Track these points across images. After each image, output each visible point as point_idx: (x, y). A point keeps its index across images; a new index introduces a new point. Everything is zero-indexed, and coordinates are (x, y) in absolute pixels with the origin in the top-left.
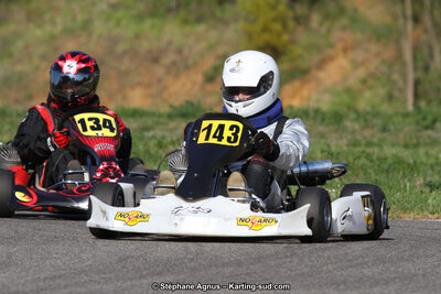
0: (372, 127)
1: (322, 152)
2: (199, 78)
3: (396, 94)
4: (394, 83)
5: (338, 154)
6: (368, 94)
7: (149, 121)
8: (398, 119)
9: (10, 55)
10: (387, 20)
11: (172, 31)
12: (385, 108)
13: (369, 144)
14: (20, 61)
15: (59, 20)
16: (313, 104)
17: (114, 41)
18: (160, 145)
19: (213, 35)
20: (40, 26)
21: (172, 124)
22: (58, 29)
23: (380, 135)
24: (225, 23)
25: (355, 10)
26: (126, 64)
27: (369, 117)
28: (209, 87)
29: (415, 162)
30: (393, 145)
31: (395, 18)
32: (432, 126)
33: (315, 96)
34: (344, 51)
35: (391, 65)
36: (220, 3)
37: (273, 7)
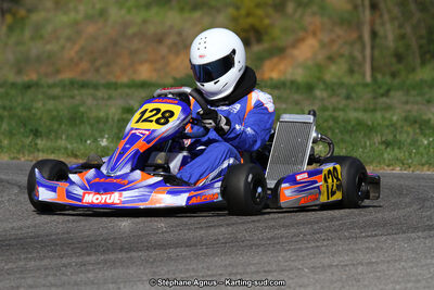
0: (338, 96)
3: (356, 68)
4: (352, 58)
6: (333, 68)
8: (359, 89)
9: (41, 37)
10: (348, 7)
12: (347, 80)
13: (334, 110)
15: (82, 8)
16: (289, 77)
17: (126, 25)
22: (80, 17)
23: (344, 102)
24: (218, 10)
26: (136, 44)
27: (335, 87)
29: (373, 124)
30: (355, 110)
31: (356, 7)
32: (386, 94)
33: (290, 70)
34: (314, 34)
35: (352, 44)
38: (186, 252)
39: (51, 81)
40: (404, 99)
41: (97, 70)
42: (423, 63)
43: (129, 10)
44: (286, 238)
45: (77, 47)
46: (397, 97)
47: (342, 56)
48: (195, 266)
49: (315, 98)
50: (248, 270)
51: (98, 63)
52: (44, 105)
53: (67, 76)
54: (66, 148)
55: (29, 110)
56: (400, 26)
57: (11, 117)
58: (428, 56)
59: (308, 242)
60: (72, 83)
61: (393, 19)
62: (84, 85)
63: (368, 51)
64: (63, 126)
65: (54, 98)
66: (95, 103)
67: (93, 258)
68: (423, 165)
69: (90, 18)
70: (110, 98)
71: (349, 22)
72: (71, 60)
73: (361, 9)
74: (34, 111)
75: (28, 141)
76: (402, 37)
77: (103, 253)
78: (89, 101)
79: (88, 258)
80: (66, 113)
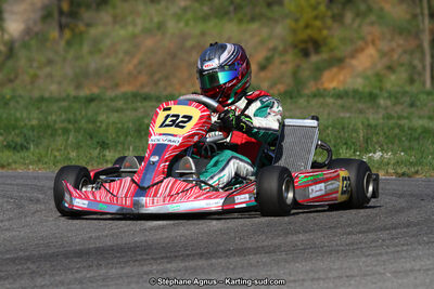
0: (402, 104)
1: (363, 124)
2: (254, 67)
3: (416, 77)
4: (414, 67)
5: (376, 126)
6: (393, 77)
8: (423, 97)
9: (100, 51)
10: (408, 17)
11: (231, 30)
12: (408, 88)
13: (400, 118)
14: (108, 56)
15: (139, 21)
17: (184, 38)
19: (265, 32)
22: (138, 30)
24: (276, 21)
25: (382, 9)
27: (399, 96)
28: (262, 74)
30: (420, 117)
31: (415, 16)
33: (349, 80)
34: (373, 42)
35: (412, 53)
36: (269, 5)
37: (315, 8)
38: (266, 258)
39: (111, 94)
41: (156, 83)
43: (187, 24)
44: (366, 243)
45: (135, 61)
47: (402, 65)
48: (276, 272)
49: (379, 106)
50: (330, 275)
51: (157, 76)
52: (107, 117)
53: (126, 89)
55: (94, 122)
57: (78, 130)
59: (388, 247)
60: (135, 96)
62: (146, 98)
63: (428, 60)
64: (129, 138)
65: (117, 111)
67: (173, 266)
69: (147, 32)
71: (407, 31)
72: (130, 74)
73: (420, 18)
74: (98, 124)
75: (96, 153)
77: (183, 260)
79: (169, 266)
80: (131, 125)
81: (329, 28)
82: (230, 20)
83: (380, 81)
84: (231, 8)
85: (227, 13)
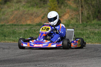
2: (40, 18)
3: (78, 21)
4: (77, 19)
6: (72, 21)
7: (32, 26)
8: (79, 25)
9: (5, 14)
10: (76, 7)
11: (35, 10)
12: (76, 23)
14: (6, 15)
15: (14, 8)
17: (24, 11)
18: (35, 31)
19: (43, 10)
20: (10, 9)
21: (36, 27)
22: (13, 9)
23: (76, 28)
24: (45, 8)
25: (70, 5)
26: (26, 16)
27: (74, 25)
28: (42, 20)
29: (83, 33)
30: (79, 30)
31: (78, 7)
32: (86, 26)
34: (68, 13)
35: (77, 15)
36: (44, 4)
37: (54, 5)
38: (43, 63)
39: (7, 24)
40: (90, 28)
41: (17, 22)
42: (94, 20)
43: (25, 8)
44: (66, 59)
45: (13, 17)
46: (88, 27)
47: (75, 18)
51: (18, 20)
52: (6, 30)
53: (11, 23)
54: (12, 40)
55: (3, 31)
56: (88, 11)
58: (94, 18)
59: (71, 60)
60: (12, 25)
61: (86, 9)
62: (15, 25)
63: (81, 17)
64: (11, 34)
65: (8, 28)
66: (18, 29)
67: (21, 64)
68: (96, 42)
69: (16, 10)
70: (22, 28)
71: (76, 10)
72: (11, 20)
73: (79, 7)
74: (4, 31)
75: (3, 38)
76: (89, 14)
77: (23, 63)
78: (17, 29)
80: (11, 32)
81: (58, 9)
82: (35, 7)
83: (70, 22)
84: (35, 5)
85: (34, 6)
